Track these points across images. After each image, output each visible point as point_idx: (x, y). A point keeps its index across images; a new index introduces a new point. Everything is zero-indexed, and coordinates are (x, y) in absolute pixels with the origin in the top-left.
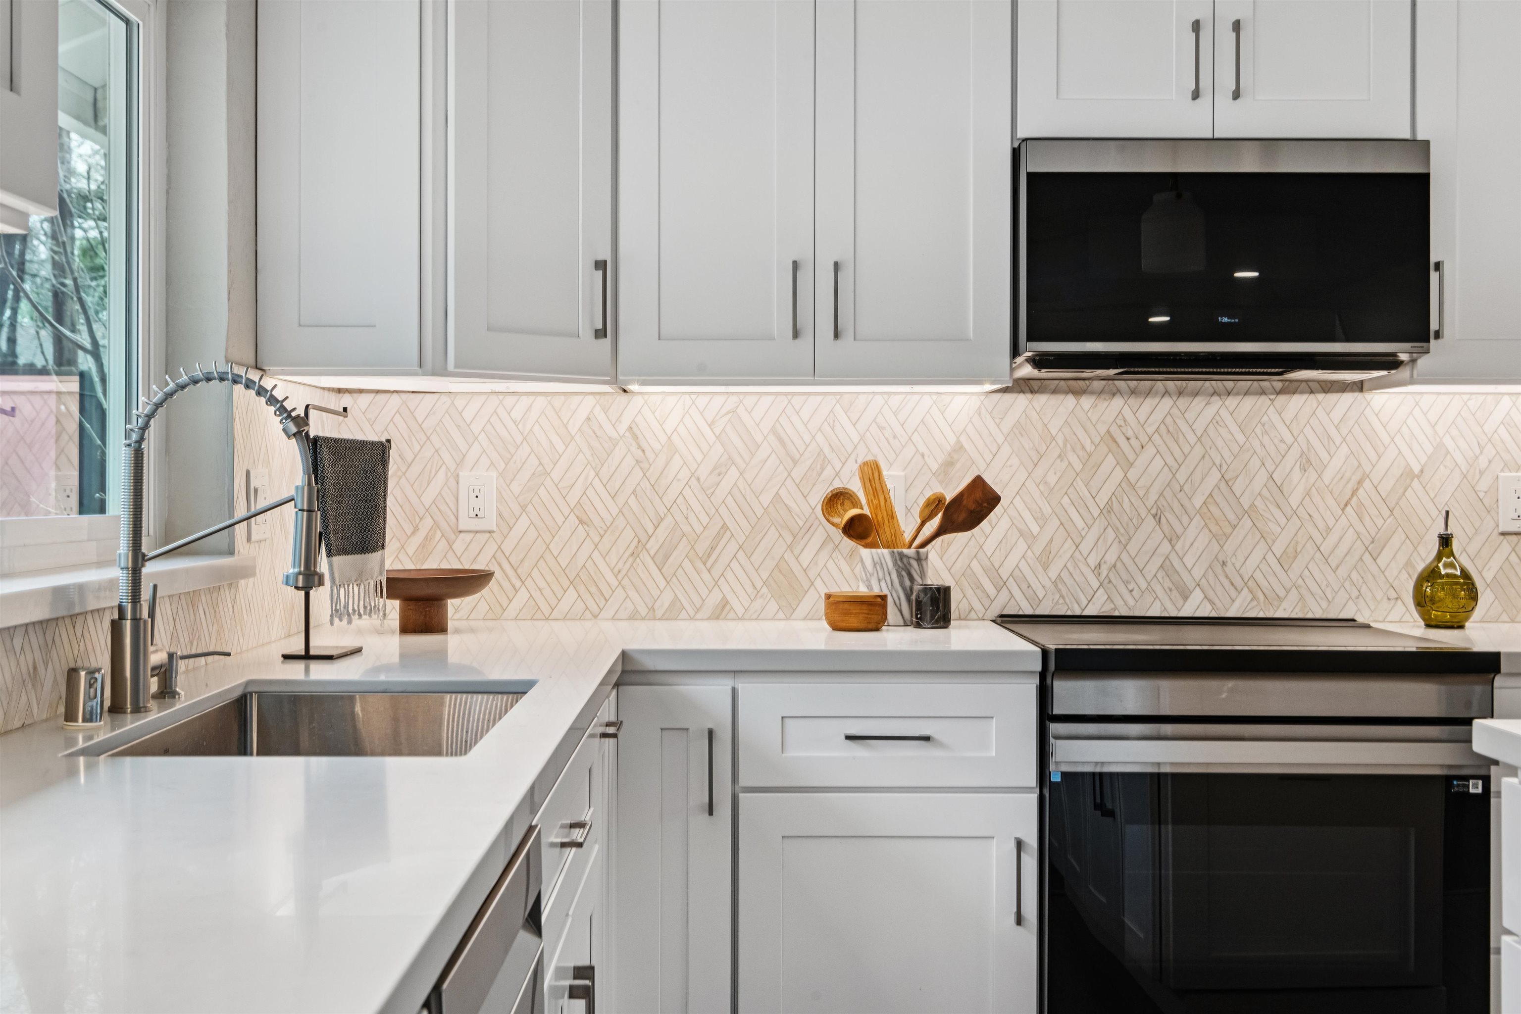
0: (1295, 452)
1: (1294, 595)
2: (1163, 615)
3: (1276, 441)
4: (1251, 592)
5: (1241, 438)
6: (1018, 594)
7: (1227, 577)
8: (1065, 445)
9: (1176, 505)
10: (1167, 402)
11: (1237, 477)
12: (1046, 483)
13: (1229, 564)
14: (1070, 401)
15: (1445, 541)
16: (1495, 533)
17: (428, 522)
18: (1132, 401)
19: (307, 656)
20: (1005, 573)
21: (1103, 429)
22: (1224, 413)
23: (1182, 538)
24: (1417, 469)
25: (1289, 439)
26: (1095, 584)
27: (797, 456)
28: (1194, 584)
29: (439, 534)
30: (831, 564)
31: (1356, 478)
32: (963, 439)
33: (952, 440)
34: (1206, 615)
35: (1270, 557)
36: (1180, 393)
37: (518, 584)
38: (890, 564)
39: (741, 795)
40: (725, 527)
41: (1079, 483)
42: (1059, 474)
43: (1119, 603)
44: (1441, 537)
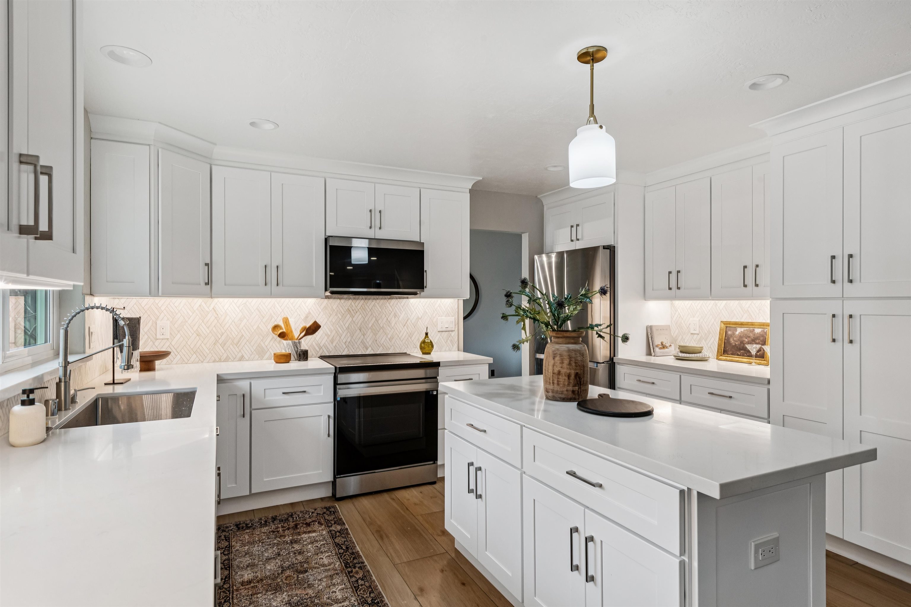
0: (393, 313)
1: (393, 347)
2: (362, 354)
3: (389, 311)
6: (325, 351)
7: (377, 344)
8: (337, 312)
9: (365, 327)
10: (362, 301)
11: (379, 319)
12: (332, 321)
13: (378, 341)
14: (338, 301)
15: (427, 334)
16: (437, 331)
17: (146, 337)
18: (354, 301)
19: (114, 384)
20: (321, 345)
21: (347, 308)
22: (376, 304)
23: (366, 335)
25: (391, 310)
26: (345, 347)
27: (264, 316)
28: (369, 346)
29: (150, 340)
30: (274, 345)
31: (406, 320)
32: (311, 311)
33: (308, 312)
35: (387, 338)
36: (366, 299)
37: (177, 354)
38: (291, 345)
39: (253, 411)
40: (243, 335)
41: (341, 322)
42: (335, 320)
43: (351, 351)
44: (426, 333)
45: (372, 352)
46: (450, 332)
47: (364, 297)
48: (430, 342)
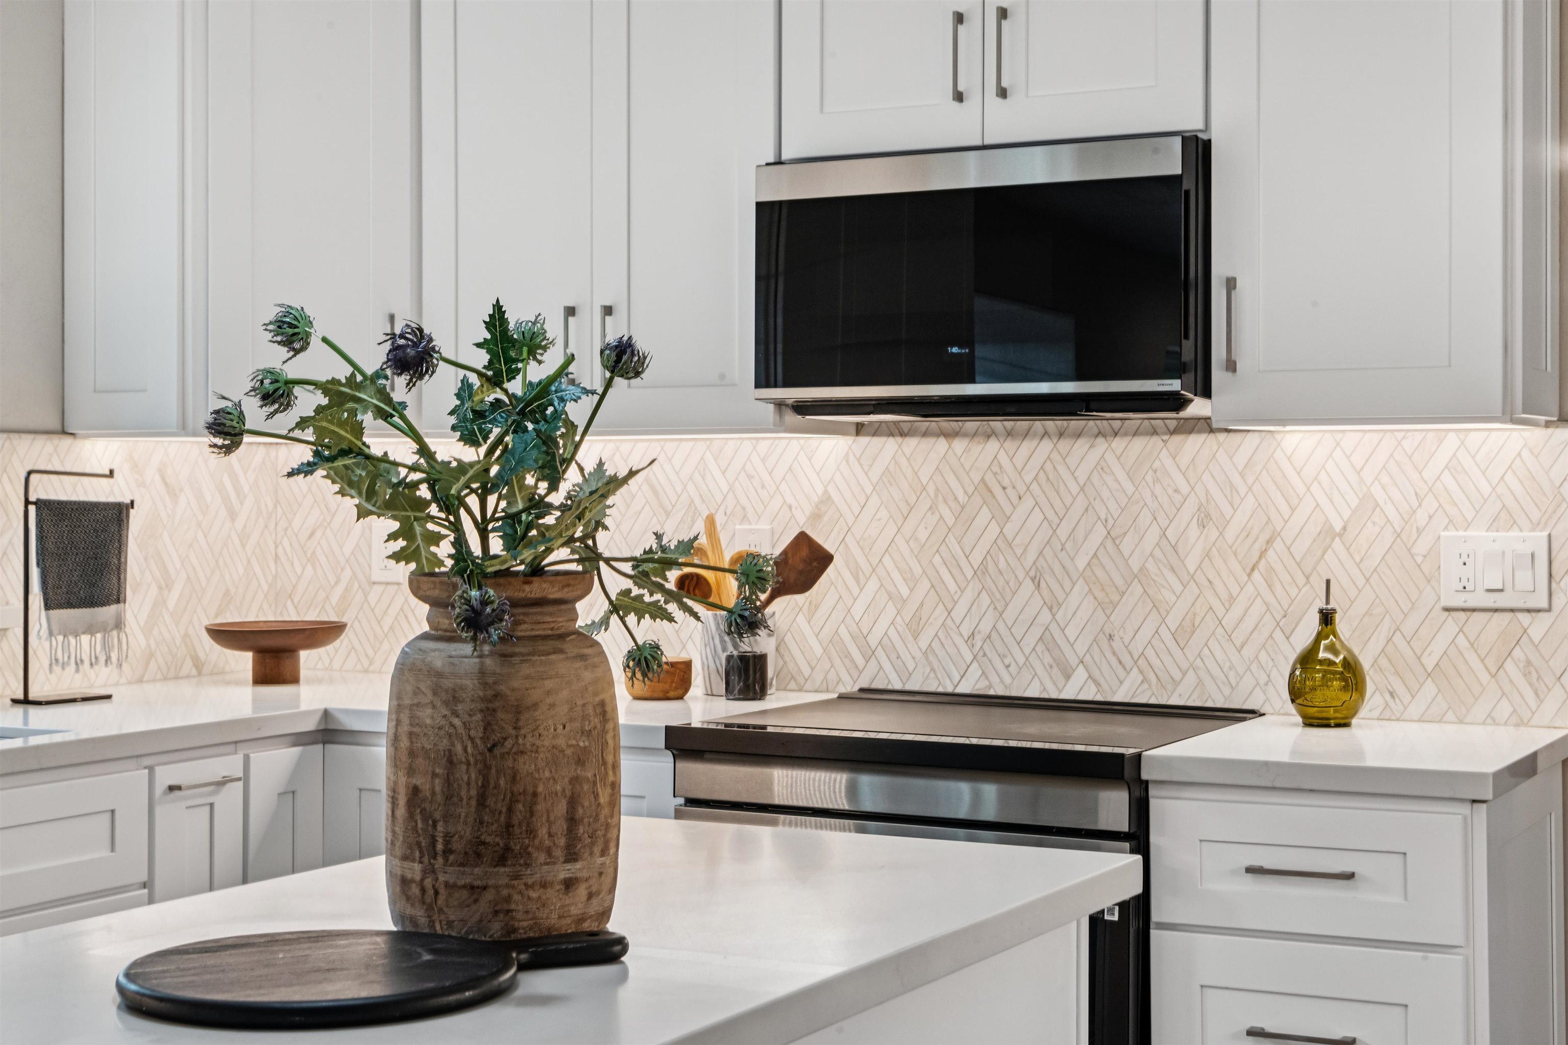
0: (1191, 506)
1: (1191, 675)
2: (1042, 696)
3: (1170, 491)
4: (1141, 672)
5: (1129, 488)
6: (887, 666)
7: (1114, 653)
8: (936, 496)
9: (1057, 568)
10: (1047, 445)
11: (1125, 534)
12: (916, 539)
13: (1116, 638)
14: (942, 444)
15: (1327, 618)
16: (1438, 607)
17: (348, 573)
18: (1010, 444)
19: (26, 701)
20: (873, 641)
21: (977, 478)
22: (1109, 457)
23: (1063, 606)
24: (1338, 527)
25: (1185, 488)
26: (969, 657)
27: (669, 508)
28: (1077, 661)
29: (356, 586)
31: (1263, 538)
32: (831, 490)
33: (820, 490)
34: (1090, 698)
35: (1163, 631)
36: (1061, 435)
41: (952, 540)
42: (930, 530)
43: (995, 679)
44: (1321, 611)
45: (1090, 694)
46: (1520, 616)
47: (1052, 424)
48: (1346, 663)
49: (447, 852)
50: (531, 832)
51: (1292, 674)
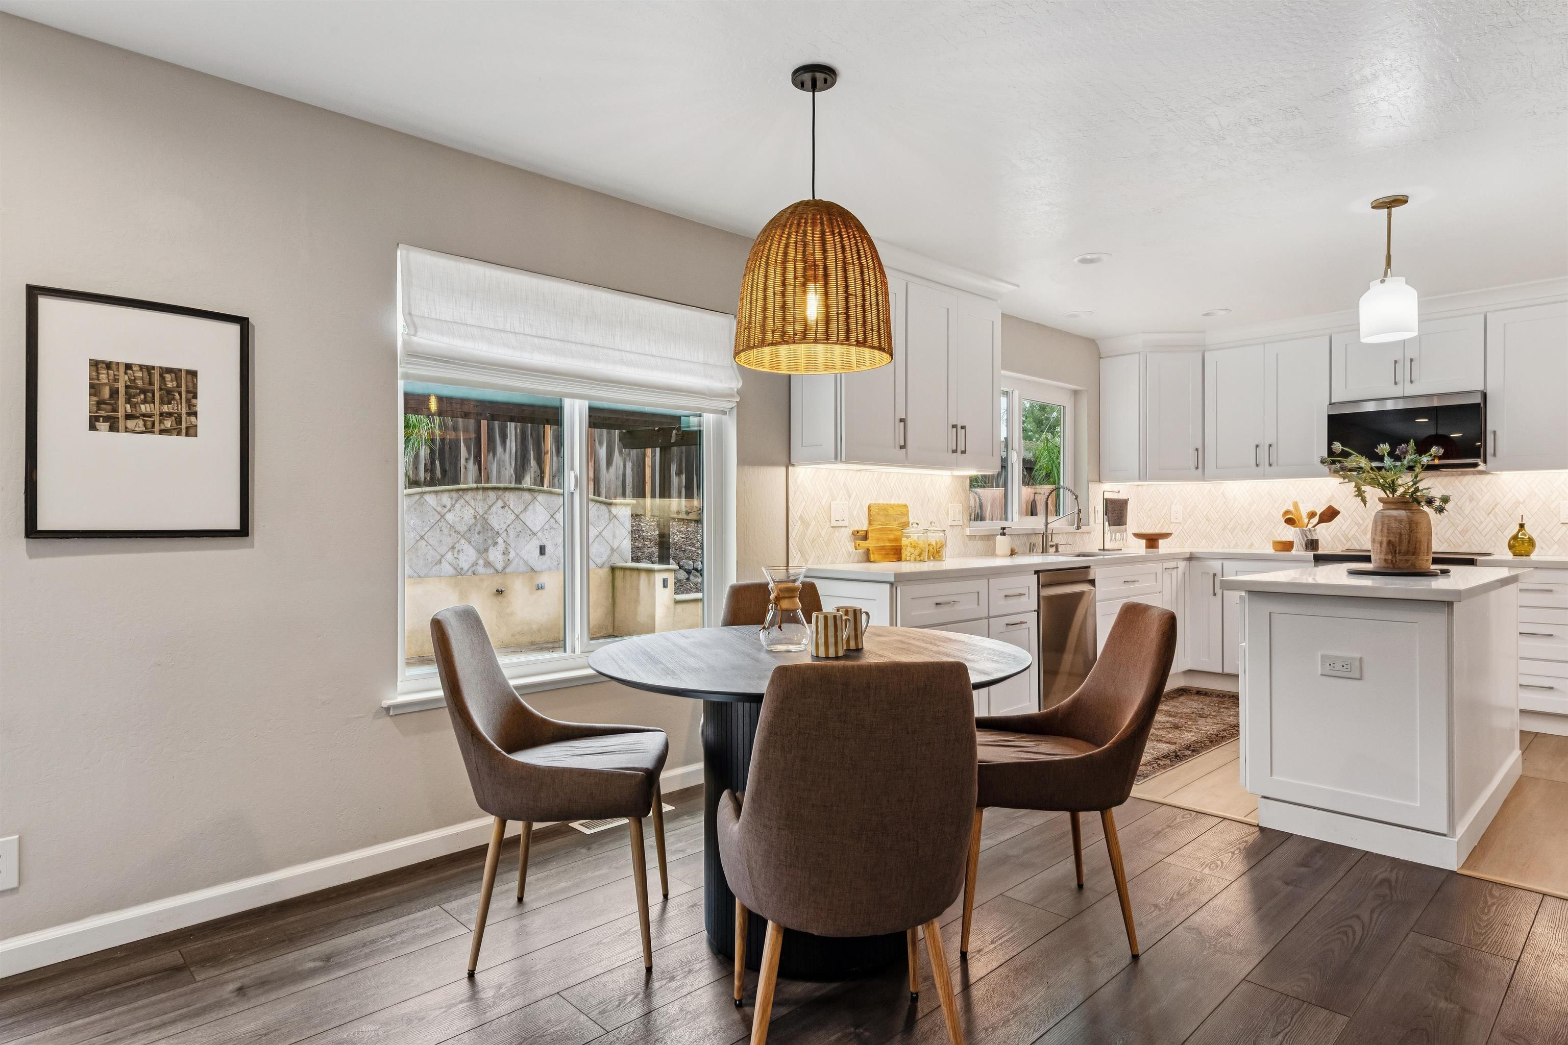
1: (1466, 544)
4: (1448, 543)
15: (1522, 526)
16: (1559, 523)
17: (1163, 520)
19: (1104, 550)
20: (1350, 536)
24: (1522, 501)
27: (1277, 500)
30: (1288, 533)
31: (1493, 505)
37: (1188, 537)
38: (1299, 532)
40: (1252, 521)
44: (1518, 525)
48: (1529, 538)
49: (1399, 553)
50: (1420, 549)
51: (1509, 542)
